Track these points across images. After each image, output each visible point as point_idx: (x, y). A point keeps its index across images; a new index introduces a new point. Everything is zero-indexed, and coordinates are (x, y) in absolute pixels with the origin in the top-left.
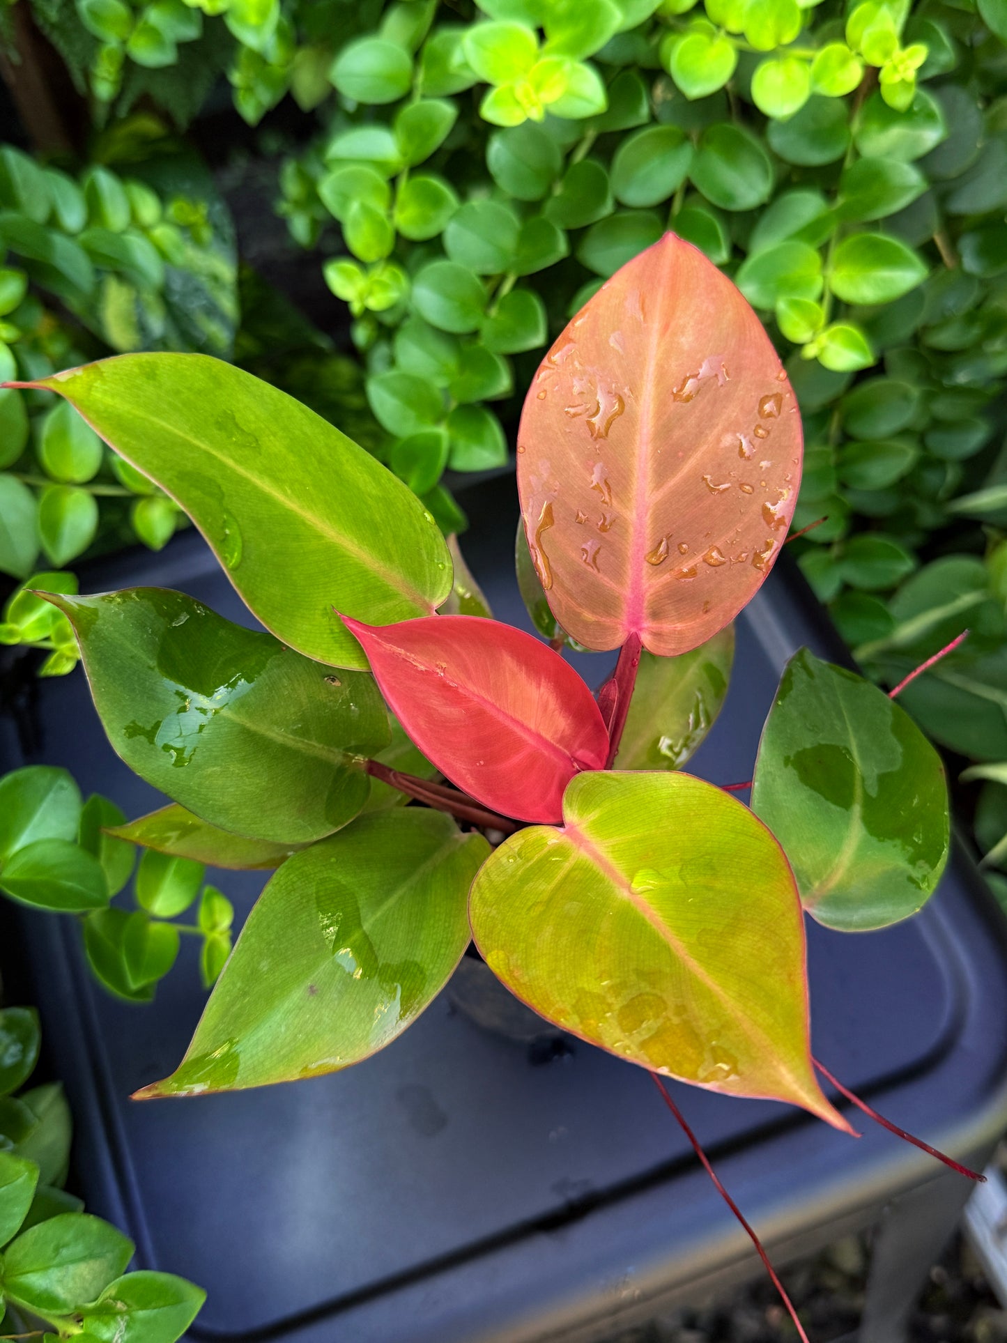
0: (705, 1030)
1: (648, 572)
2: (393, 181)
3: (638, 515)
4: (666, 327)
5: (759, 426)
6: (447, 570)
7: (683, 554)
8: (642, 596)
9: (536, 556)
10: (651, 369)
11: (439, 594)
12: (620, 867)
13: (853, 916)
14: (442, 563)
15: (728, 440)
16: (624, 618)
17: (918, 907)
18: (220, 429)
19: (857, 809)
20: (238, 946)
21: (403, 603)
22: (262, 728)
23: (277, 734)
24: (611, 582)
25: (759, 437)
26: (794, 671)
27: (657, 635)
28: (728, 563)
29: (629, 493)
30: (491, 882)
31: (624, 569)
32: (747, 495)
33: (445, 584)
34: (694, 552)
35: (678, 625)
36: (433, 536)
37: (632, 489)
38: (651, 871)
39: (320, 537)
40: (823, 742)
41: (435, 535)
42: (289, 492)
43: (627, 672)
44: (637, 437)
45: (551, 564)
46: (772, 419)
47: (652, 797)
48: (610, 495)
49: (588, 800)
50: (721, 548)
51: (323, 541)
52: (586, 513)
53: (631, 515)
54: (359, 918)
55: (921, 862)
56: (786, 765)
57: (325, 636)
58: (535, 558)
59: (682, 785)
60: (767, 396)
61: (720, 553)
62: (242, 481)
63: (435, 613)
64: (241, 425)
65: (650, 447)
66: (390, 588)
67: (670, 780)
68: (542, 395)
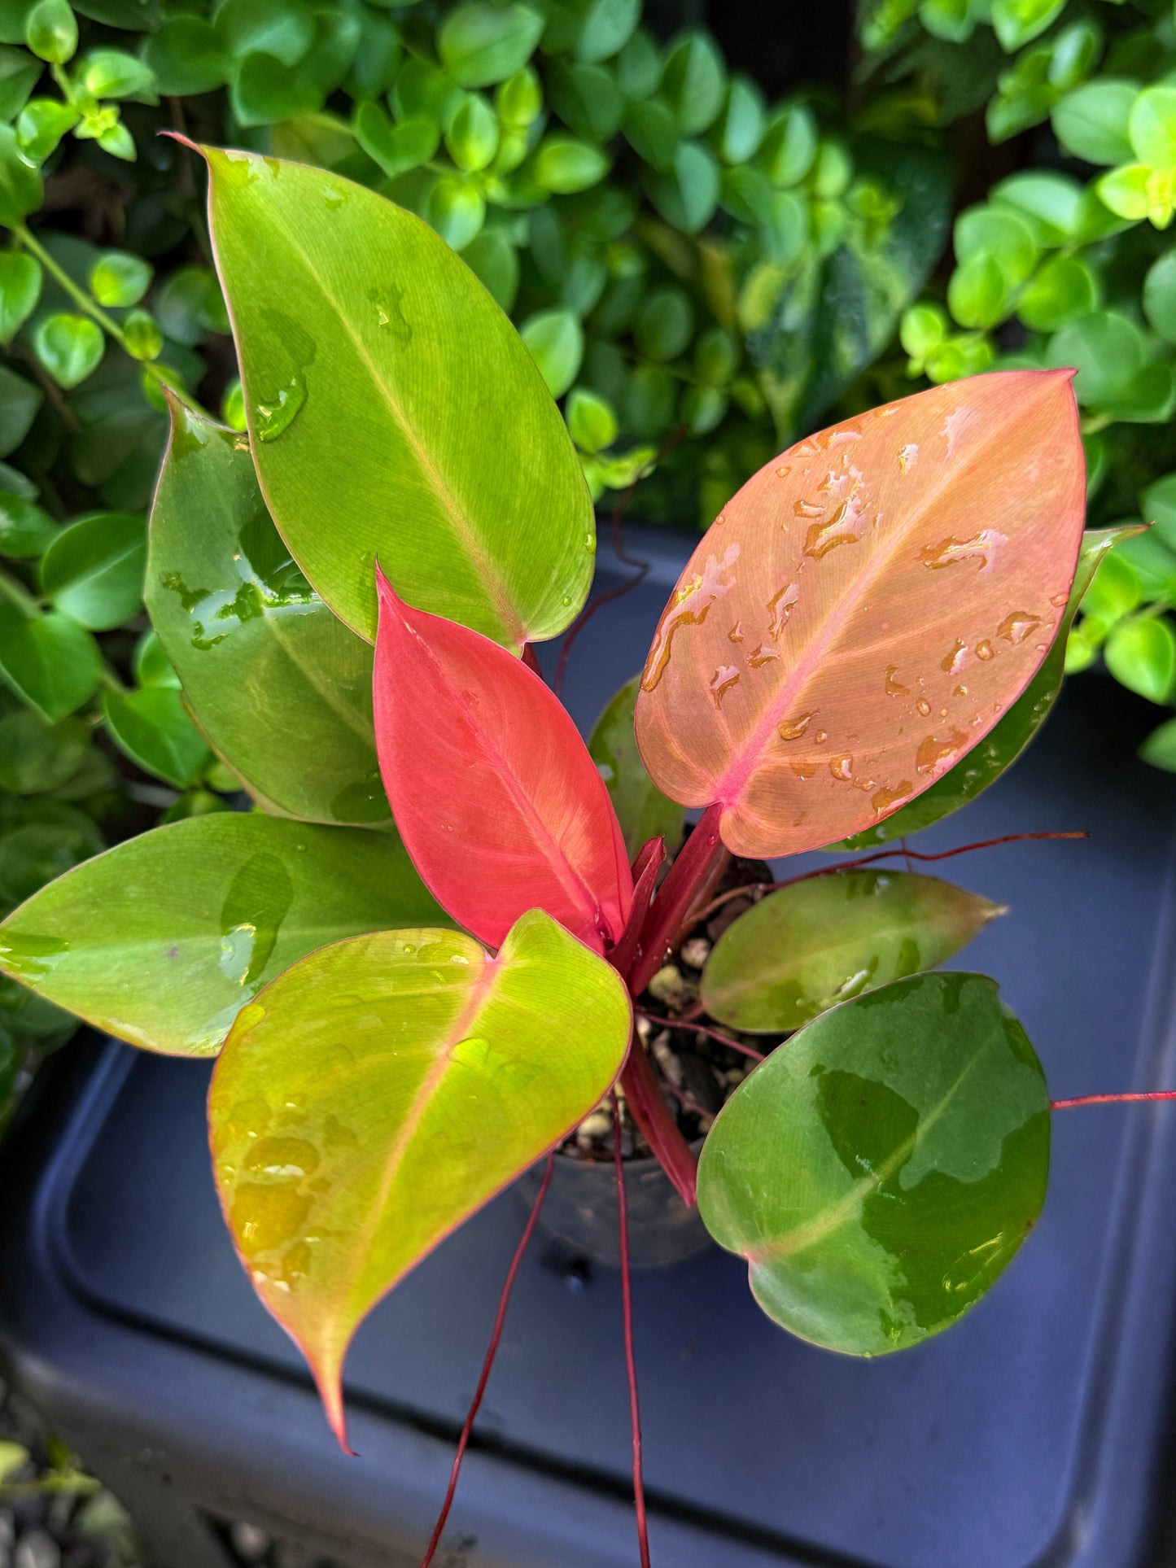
0: (318, 1222)
1: (773, 742)
3: (799, 669)
4: (971, 470)
5: (987, 643)
6: (570, 608)
7: (817, 743)
8: (752, 766)
10: (921, 508)
11: (543, 629)
12: (477, 1023)
13: (792, 1307)
14: (570, 599)
16: (719, 778)
17: (871, 1353)
19: (865, 1187)
21: (483, 609)
22: (303, 663)
23: (319, 680)
24: (727, 729)
25: (979, 656)
27: (739, 820)
28: (850, 782)
29: (807, 639)
31: (751, 722)
32: (919, 715)
33: (558, 622)
34: (825, 746)
35: (763, 822)
36: (580, 563)
37: (811, 635)
38: (486, 1047)
39: (416, 475)
40: (887, 1084)
41: (583, 564)
42: (411, 409)
43: (701, 847)
44: (854, 580)
45: (670, 665)
46: (1006, 643)
47: (573, 980)
50: (856, 761)
51: (419, 484)
52: (744, 632)
53: (792, 666)
54: (280, 921)
55: (908, 1305)
56: (813, 1073)
57: (350, 581)
58: (654, 647)
59: (607, 987)
60: (1024, 613)
61: (851, 765)
62: (357, 364)
63: (523, 645)
64: (403, 309)
65: (860, 599)
66: (478, 584)
67: (602, 973)
68: (783, 471)
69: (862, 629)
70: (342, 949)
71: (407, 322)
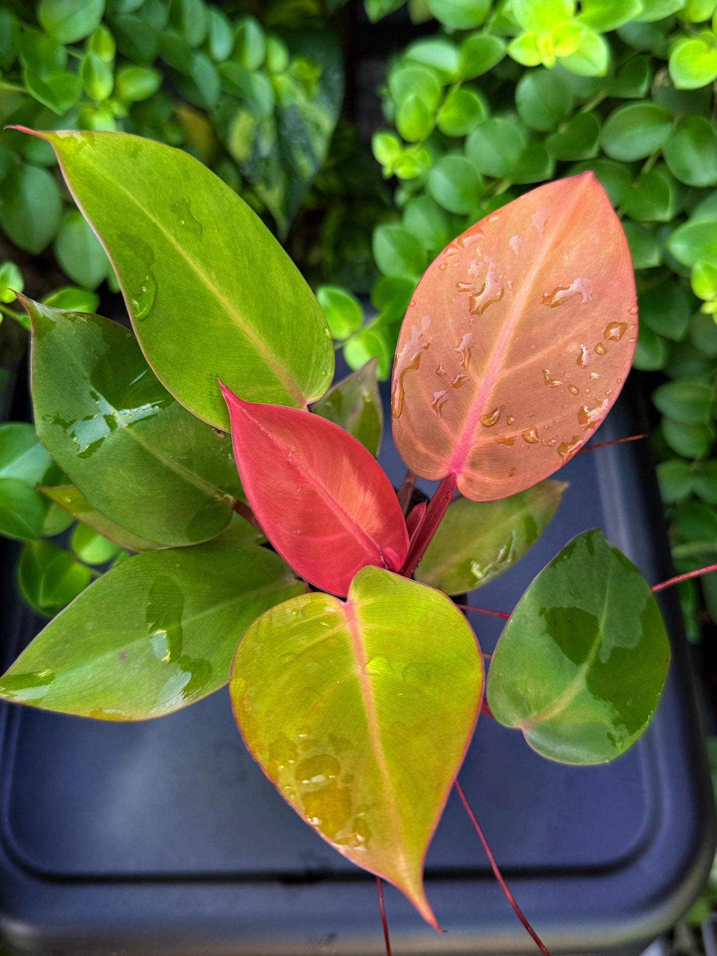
0: (359, 802)
1: (479, 430)
2: (447, 88)
3: (485, 383)
4: (557, 244)
5: (600, 344)
6: (327, 377)
7: (509, 425)
8: (469, 446)
9: (395, 388)
10: (534, 272)
11: (314, 394)
12: (367, 648)
13: (556, 747)
14: (326, 372)
15: (573, 348)
16: (450, 459)
17: (608, 759)
18: (174, 212)
19: (585, 668)
20: (73, 605)
21: (281, 391)
22: (154, 451)
23: (165, 459)
24: (448, 428)
25: (598, 353)
26: (578, 544)
27: (469, 480)
28: (540, 443)
29: (485, 364)
30: (270, 623)
31: (462, 421)
32: (572, 396)
33: (322, 388)
34: (516, 425)
35: (487, 478)
37: (487, 361)
38: (385, 661)
39: (227, 319)
40: (579, 607)
41: (327, 348)
42: (214, 277)
43: (441, 501)
44: (505, 323)
45: (406, 398)
46: (612, 342)
47: (413, 603)
48: (468, 361)
49: (369, 588)
50: (539, 430)
51: (229, 323)
52: (445, 368)
53: (480, 382)
54: (181, 615)
55: (622, 726)
56: (540, 614)
57: (204, 395)
59: (438, 602)
60: (615, 323)
61: (536, 433)
62: (177, 256)
63: (306, 407)
64: (193, 214)
65: (512, 334)
66: (274, 376)
67: (431, 595)
68: (443, 267)
69: (519, 351)
70: (259, 624)
71: (197, 221)
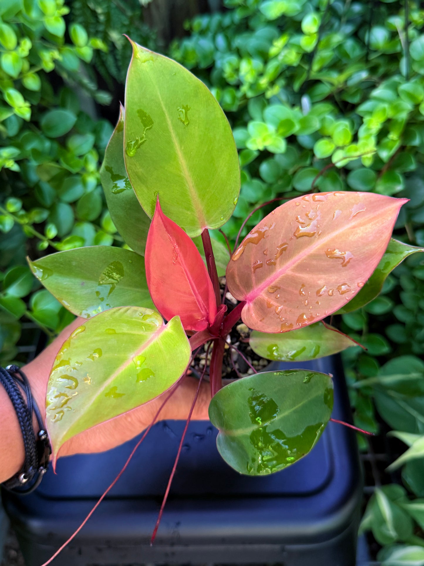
1: (266, 291)
3: (280, 272)
4: (354, 227)
6: (222, 221)
7: (276, 297)
8: (258, 295)
11: (211, 226)
12: (145, 351)
15: (321, 282)
16: (248, 294)
17: (242, 472)
19: (255, 427)
21: (192, 216)
24: (254, 280)
27: (248, 310)
29: (285, 262)
30: (125, 312)
31: (262, 281)
32: (304, 305)
33: (217, 225)
34: (277, 300)
39: (179, 170)
41: (231, 208)
42: (183, 148)
44: (306, 249)
45: (243, 254)
46: (338, 293)
47: (179, 345)
49: (175, 326)
51: (179, 173)
52: (268, 252)
53: (278, 269)
57: (149, 199)
62: (166, 131)
63: (204, 229)
65: (305, 257)
68: (298, 204)
69: (302, 267)
71: (189, 118)
